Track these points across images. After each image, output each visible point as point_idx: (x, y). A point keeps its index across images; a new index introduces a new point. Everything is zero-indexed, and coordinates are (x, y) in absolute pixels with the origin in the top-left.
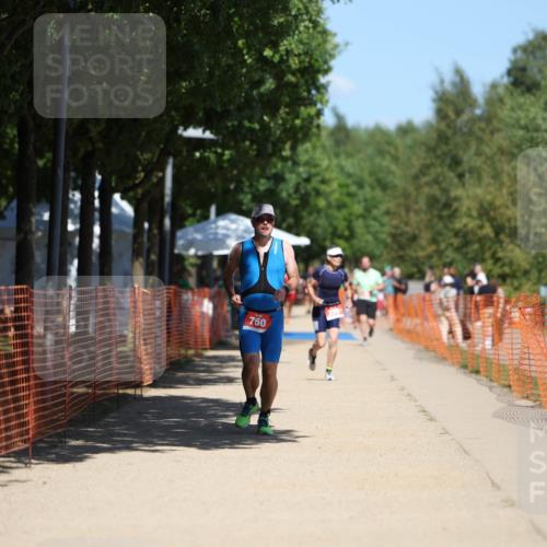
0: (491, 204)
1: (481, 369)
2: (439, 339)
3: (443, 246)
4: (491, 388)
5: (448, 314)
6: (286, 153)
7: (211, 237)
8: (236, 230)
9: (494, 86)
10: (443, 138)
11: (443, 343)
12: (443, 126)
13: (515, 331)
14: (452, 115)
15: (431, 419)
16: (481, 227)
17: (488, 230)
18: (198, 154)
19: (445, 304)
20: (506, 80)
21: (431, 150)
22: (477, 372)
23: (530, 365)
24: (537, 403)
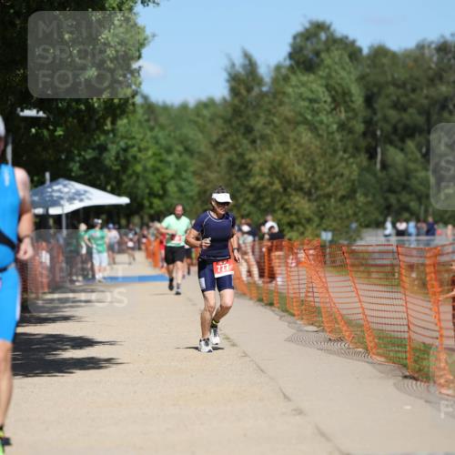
0: (280, 164)
1: (275, 302)
2: (239, 278)
3: (241, 201)
5: (246, 257)
6: (108, 127)
7: (47, 199)
8: (67, 193)
9: (278, 68)
10: (237, 112)
11: (243, 281)
12: (236, 101)
13: (300, 269)
14: (243, 92)
15: (234, 345)
16: (272, 184)
17: (277, 186)
18: (33, 130)
19: (244, 249)
20: (288, 63)
21: (228, 121)
22: (271, 304)
23: (314, 297)
24: (321, 328)
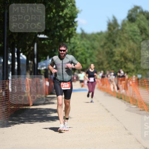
0: (124, 53)
1: (123, 98)
2: (111, 90)
3: (111, 64)
4: (125, 103)
6: (67, 41)
9: (124, 21)
10: (110, 35)
12: (110, 32)
13: (131, 87)
14: (112, 28)
15: (109, 112)
16: (121, 59)
17: (123, 59)
18: (43, 42)
20: (127, 19)
21: (107, 38)
22: (121, 98)
23: (135, 96)
24: (137, 106)
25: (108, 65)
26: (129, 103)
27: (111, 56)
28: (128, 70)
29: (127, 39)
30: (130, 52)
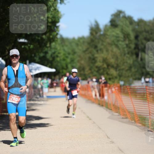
0: (106, 58)
1: (104, 105)
3: (93, 70)
4: (107, 110)
5: (95, 90)
6: (48, 45)
8: (34, 68)
9: (106, 26)
10: (92, 41)
12: (92, 37)
13: (113, 94)
14: (94, 33)
15: (90, 119)
16: (103, 65)
17: (105, 66)
18: (23, 47)
20: (109, 24)
21: (89, 44)
22: (102, 106)
23: (117, 103)
24: (120, 114)
25: (89, 72)
26: (111, 111)
27: (93, 61)
28: (111, 77)
29: (110, 44)
30: (113, 58)
